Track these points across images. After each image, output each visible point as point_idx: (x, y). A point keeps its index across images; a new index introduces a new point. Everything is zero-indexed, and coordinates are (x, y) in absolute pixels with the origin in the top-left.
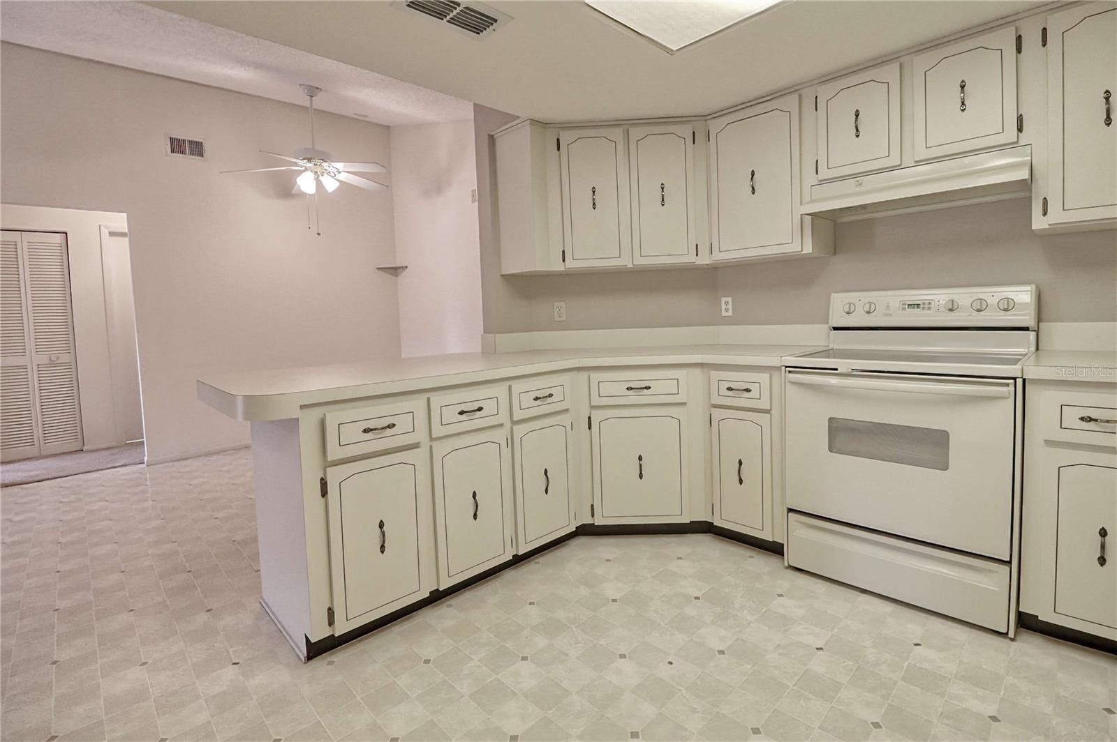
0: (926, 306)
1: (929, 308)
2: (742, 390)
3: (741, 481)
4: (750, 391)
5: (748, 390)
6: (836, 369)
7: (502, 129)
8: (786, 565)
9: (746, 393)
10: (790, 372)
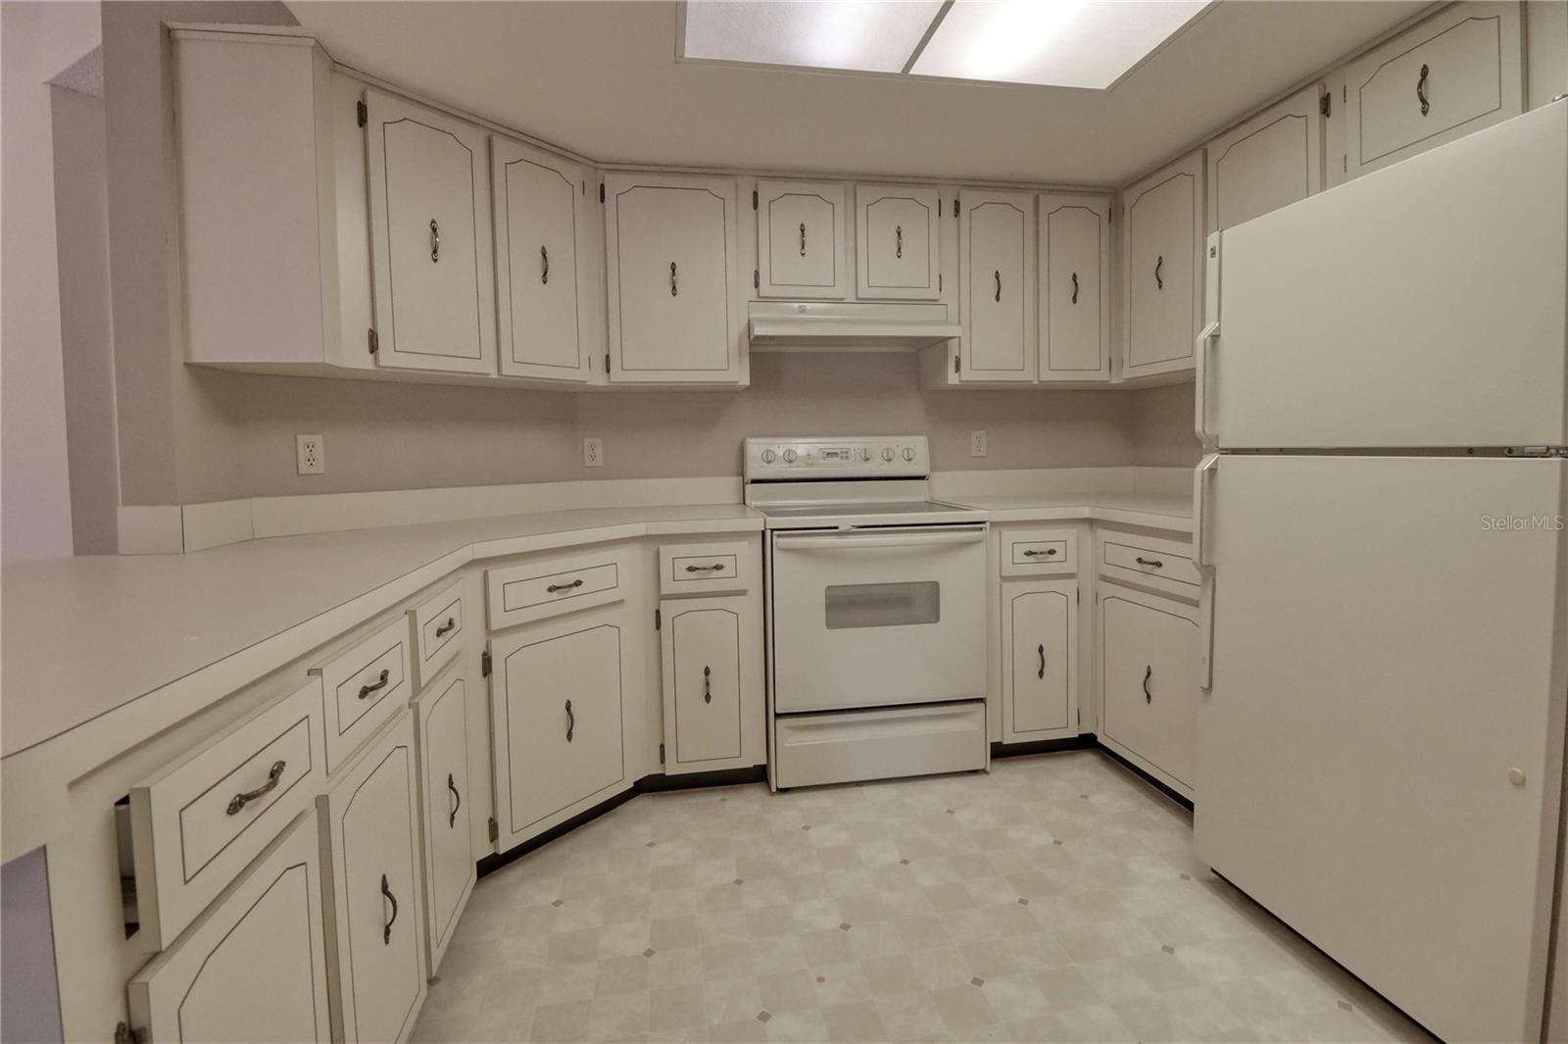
0: (844, 455)
1: (847, 457)
2: (709, 569)
3: (708, 698)
4: (722, 567)
5: (718, 567)
6: (837, 528)
7: (197, 26)
8: (774, 790)
9: (715, 571)
10: (779, 536)
